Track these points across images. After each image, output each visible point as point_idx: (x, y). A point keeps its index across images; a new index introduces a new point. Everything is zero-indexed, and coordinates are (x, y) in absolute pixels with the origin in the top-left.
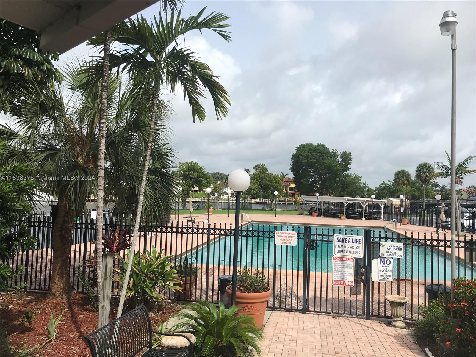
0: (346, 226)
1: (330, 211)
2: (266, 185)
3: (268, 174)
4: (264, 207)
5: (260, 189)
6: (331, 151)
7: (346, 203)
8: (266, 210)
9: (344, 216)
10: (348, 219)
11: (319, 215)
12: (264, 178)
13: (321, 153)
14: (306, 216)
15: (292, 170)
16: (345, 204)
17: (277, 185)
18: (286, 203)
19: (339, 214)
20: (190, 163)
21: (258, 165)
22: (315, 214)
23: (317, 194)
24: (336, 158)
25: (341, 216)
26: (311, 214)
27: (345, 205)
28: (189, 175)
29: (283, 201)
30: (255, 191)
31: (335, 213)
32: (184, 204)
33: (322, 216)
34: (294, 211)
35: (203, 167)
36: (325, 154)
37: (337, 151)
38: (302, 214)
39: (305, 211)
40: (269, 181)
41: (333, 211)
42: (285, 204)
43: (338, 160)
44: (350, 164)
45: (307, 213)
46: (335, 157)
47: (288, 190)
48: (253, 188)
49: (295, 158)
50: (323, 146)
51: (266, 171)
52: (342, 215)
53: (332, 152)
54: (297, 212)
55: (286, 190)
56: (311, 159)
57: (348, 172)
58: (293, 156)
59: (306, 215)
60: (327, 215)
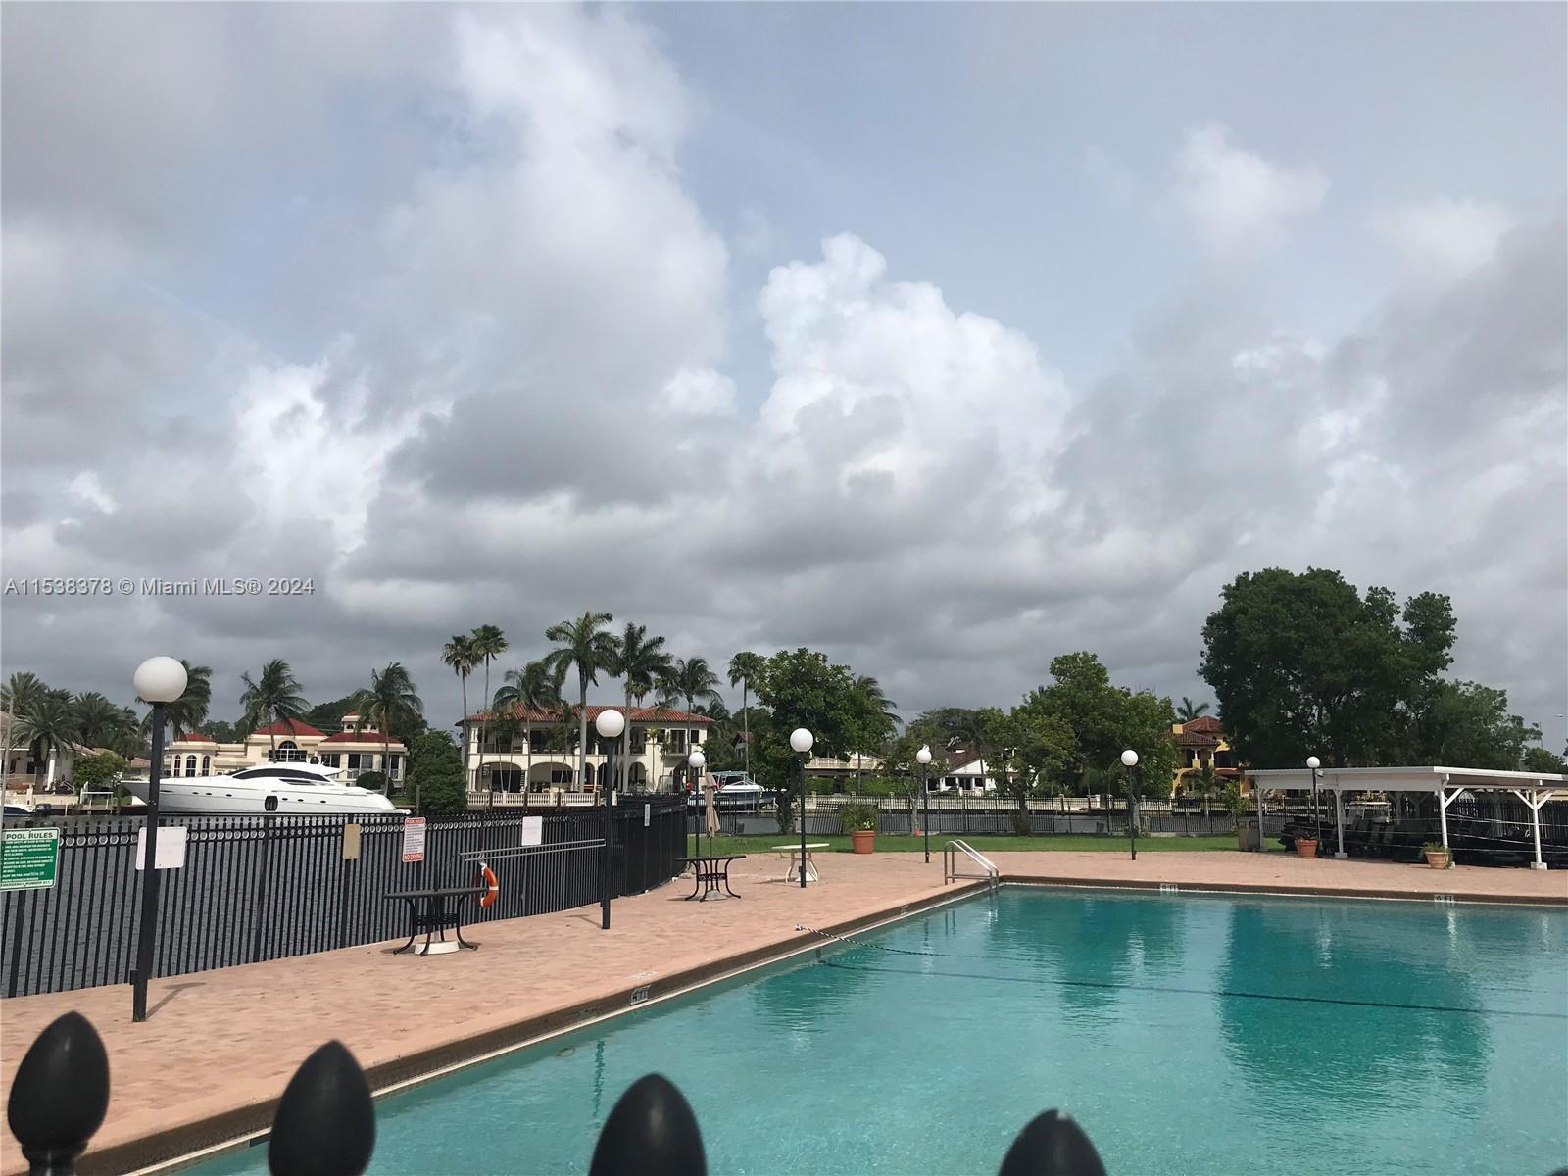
0: (1458, 897)
1: (1375, 832)
2: (1102, 734)
3: (1112, 691)
4: (1105, 823)
5: (1082, 750)
6: (1362, 595)
7: (1449, 793)
8: (1112, 836)
9: (1441, 856)
10: (1463, 869)
11: (1326, 851)
12: (1094, 708)
13: (1322, 604)
14: (1271, 857)
15: (1211, 674)
16: (1443, 796)
17: (1147, 734)
18: (1203, 812)
19: (1420, 842)
20: (795, 656)
21: (1065, 657)
22: (1310, 845)
23: (1314, 761)
24: (1385, 623)
25: (1430, 851)
26: (1290, 848)
27: (1444, 805)
28: (796, 699)
29: (1192, 803)
30: (1059, 757)
31: (1396, 839)
32: (786, 814)
33: (1341, 853)
34: (1225, 839)
35: (848, 668)
36: (1341, 607)
37: (1388, 593)
38: (1254, 847)
39: (1265, 836)
40: (1116, 720)
41: (1389, 833)
42: (1203, 814)
43: (1398, 628)
44: (1448, 642)
45: (1274, 843)
46: (1382, 617)
47: (1211, 763)
48: (1050, 745)
49: (1221, 629)
50: (1330, 577)
51: (1100, 680)
52: (1430, 846)
53: (1368, 599)
54: (1234, 842)
55: (1204, 764)
56: (1285, 629)
57: (1441, 674)
58: (1211, 621)
59: (1271, 851)
60: (1361, 850)
